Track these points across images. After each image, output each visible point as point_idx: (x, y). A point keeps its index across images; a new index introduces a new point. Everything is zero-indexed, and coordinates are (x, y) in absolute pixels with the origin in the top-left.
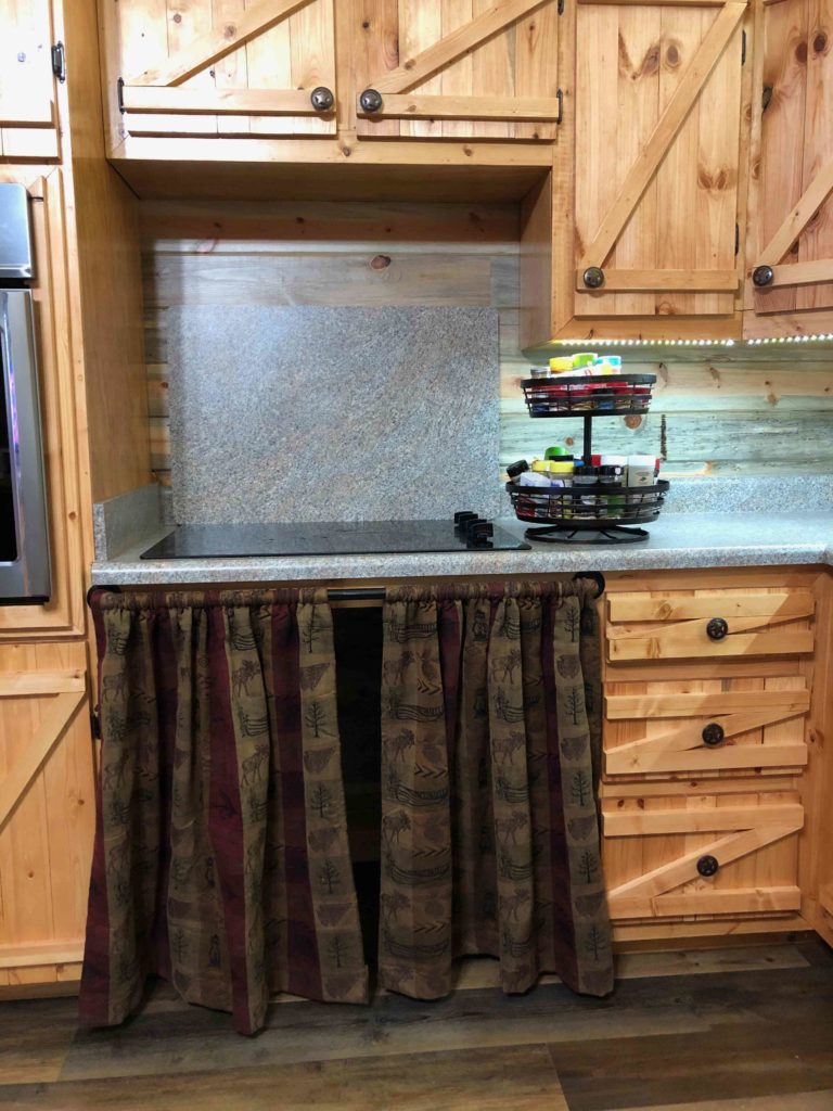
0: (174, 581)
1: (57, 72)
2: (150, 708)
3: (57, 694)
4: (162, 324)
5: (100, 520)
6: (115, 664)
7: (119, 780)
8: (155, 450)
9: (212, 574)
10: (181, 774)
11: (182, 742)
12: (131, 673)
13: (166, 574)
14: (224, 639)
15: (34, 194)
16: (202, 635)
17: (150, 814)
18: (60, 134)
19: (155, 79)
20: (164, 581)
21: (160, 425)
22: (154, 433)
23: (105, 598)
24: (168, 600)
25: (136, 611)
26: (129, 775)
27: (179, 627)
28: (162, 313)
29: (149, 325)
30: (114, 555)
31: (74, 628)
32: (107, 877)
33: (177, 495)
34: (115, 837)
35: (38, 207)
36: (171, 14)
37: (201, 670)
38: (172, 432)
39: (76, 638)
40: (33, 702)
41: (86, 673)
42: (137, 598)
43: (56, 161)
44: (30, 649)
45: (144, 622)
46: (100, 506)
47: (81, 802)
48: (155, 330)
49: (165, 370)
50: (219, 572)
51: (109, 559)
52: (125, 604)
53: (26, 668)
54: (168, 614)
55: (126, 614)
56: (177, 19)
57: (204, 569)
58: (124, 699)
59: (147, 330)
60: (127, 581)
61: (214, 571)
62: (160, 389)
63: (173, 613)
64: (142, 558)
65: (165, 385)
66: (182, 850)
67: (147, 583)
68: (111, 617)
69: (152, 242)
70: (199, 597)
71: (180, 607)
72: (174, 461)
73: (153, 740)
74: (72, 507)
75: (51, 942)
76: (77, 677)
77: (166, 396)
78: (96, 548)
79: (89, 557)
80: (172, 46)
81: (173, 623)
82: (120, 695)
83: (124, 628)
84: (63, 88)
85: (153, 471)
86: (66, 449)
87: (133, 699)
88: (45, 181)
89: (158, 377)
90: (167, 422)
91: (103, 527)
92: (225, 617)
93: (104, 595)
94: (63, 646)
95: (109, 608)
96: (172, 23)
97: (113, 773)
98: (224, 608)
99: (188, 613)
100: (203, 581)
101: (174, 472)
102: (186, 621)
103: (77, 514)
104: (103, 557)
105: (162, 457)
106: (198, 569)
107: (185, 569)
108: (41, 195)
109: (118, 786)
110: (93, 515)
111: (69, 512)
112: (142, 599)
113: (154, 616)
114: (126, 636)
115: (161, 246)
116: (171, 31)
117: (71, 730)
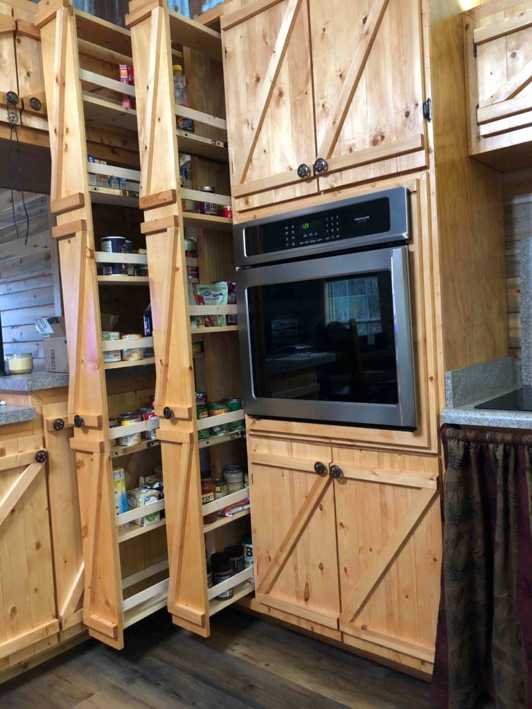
0: (491, 425)
1: (426, 116)
2: (477, 507)
3: (419, 489)
4: (517, 251)
5: (449, 382)
6: (451, 476)
7: (454, 551)
8: (512, 334)
9: (518, 422)
10: (498, 557)
11: (498, 537)
12: (464, 482)
13: (487, 420)
14: (525, 469)
15: (411, 191)
16: (512, 465)
18: (428, 151)
19: (498, 98)
20: (486, 424)
21: (515, 318)
22: (512, 323)
23: (449, 431)
24: (487, 437)
25: (467, 442)
26: (463, 549)
27: (495, 456)
28: (518, 244)
29: (508, 253)
30: (456, 406)
31: (432, 448)
32: (447, 613)
33: (525, 365)
34: (452, 588)
35: (414, 197)
36: (509, 54)
37: (511, 489)
38: (522, 322)
39: (434, 455)
40: (409, 490)
41: (438, 478)
42: (468, 434)
43: (426, 168)
44: (407, 457)
45: (472, 450)
46: (449, 374)
47: (435, 560)
48: (513, 256)
49: (519, 281)
50: (523, 421)
51: (454, 407)
52: (460, 437)
53: (405, 469)
54: (488, 446)
55: (461, 443)
56: (514, 55)
57: (513, 418)
58: (458, 499)
59: (507, 257)
60: (462, 422)
61: (520, 421)
62: (516, 294)
63: (491, 446)
64: (476, 407)
65: (519, 291)
66: (500, 612)
67: (475, 424)
68: (452, 444)
69: (511, 199)
70: (509, 437)
71: (497, 443)
72: (523, 342)
73: (479, 530)
74: (431, 373)
75: (417, 643)
76: (432, 479)
78: (446, 399)
79: (442, 405)
81: (491, 453)
82: (456, 496)
83: (461, 452)
84: (430, 125)
85: (511, 348)
86: (428, 339)
87: (467, 498)
88: (418, 181)
89: (514, 286)
90: (519, 316)
91: (451, 387)
92: (527, 453)
94: (426, 459)
95: (451, 438)
96: (510, 59)
97: (450, 546)
98: (526, 447)
99: (501, 447)
100: (512, 427)
101: (523, 349)
102: (500, 453)
103: (434, 378)
104: (451, 405)
105: (517, 339)
106: (509, 418)
107: (500, 418)
108: (415, 189)
109: (454, 555)
110: (445, 379)
111: (429, 376)
112: (471, 435)
113: (479, 447)
114: (461, 458)
115: (517, 201)
116: (510, 65)
117: (429, 513)
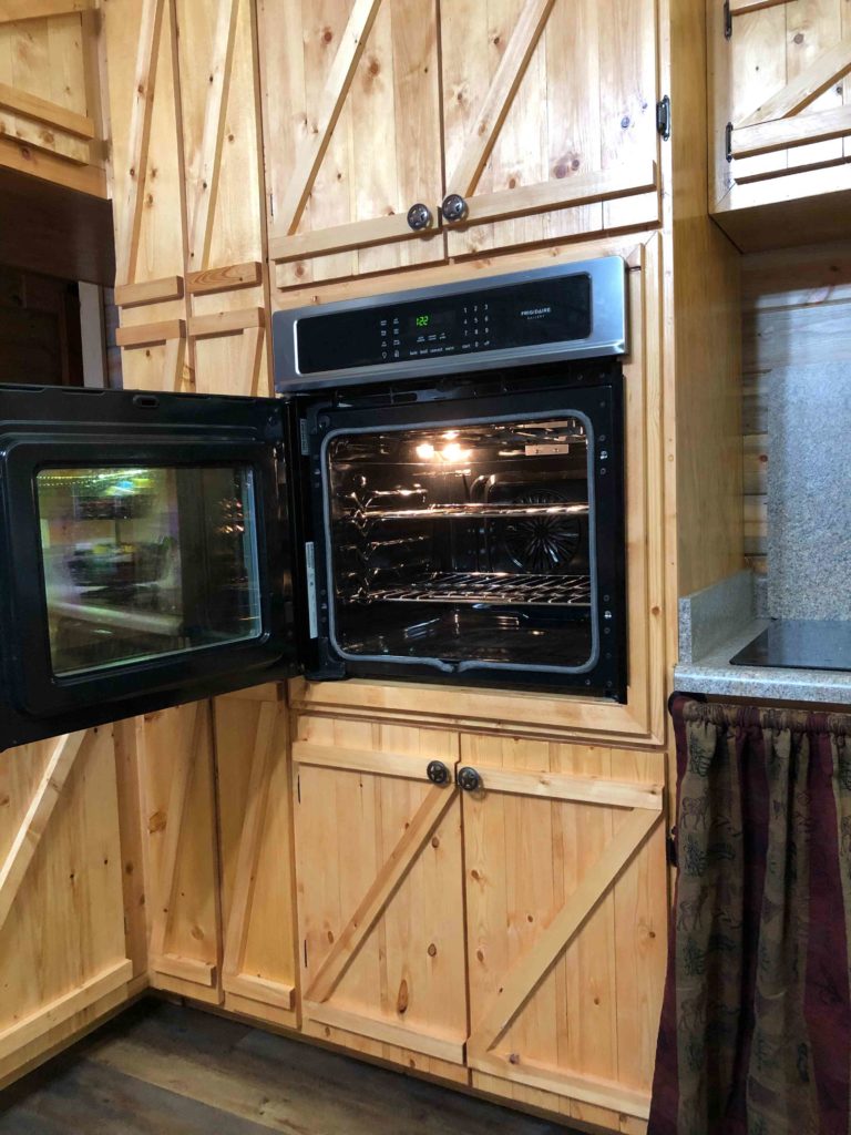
0: (769, 695)
1: (661, 130)
2: (735, 843)
3: (632, 809)
4: (763, 390)
5: (686, 616)
6: (697, 787)
7: (695, 922)
8: (749, 531)
9: (819, 691)
10: (770, 931)
11: (773, 891)
12: (715, 797)
13: (761, 686)
14: (830, 776)
15: (631, 265)
16: (803, 766)
17: (731, 969)
18: (661, 196)
19: (769, 113)
20: (758, 694)
21: (756, 504)
22: (748, 512)
23: (689, 707)
24: (762, 716)
25: (723, 727)
26: (707, 917)
27: (774, 752)
28: (763, 378)
29: (747, 392)
30: (699, 659)
31: (653, 736)
32: (678, 1032)
33: (773, 584)
34: (689, 989)
35: (635, 277)
36: (791, 36)
37: (800, 808)
38: (770, 511)
39: (654, 748)
40: (607, 811)
41: (663, 790)
42: (726, 712)
43: (656, 225)
44: (606, 753)
45: (732, 741)
46: (687, 601)
47: (652, 935)
48: (754, 397)
49: (764, 441)
50: (827, 689)
51: (693, 662)
52: (710, 717)
53: (600, 772)
54: (761, 736)
55: (711, 728)
56: (799, 39)
57: (809, 684)
58: (705, 828)
59: (744, 398)
60: (714, 690)
61: (822, 688)
62: (758, 461)
63: (767, 733)
64: (732, 662)
65: (764, 458)
66: (769, 1024)
67: (738, 694)
68: (694, 729)
69: (756, 298)
70: (801, 718)
71: (777, 728)
72: (770, 544)
73: (736, 880)
74: (656, 601)
75: (613, 1084)
76: (653, 793)
77: (764, 470)
78: (680, 648)
79: (672, 659)
80: (791, 70)
81: (767, 746)
82: (701, 822)
83: (709, 745)
84: (667, 145)
85: (746, 555)
86: (651, 537)
87: (716, 828)
88: (643, 248)
89: (755, 450)
90: (765, 499)
91: (689, 624)
92: (834, 748)
93: (687, 704)
94: (640, 755)
95: (693, 720)
96: (792, 46)
97: (689, 912)
98: (832, 736)
99: (785, 737)
100: (806, 700)
101: (770, 557)
102: (783, 744)
103: (661, 609)
104: (687, 660)
105: (756, 540)
106: (800, 683)
107: (784, 683)
108: (639, 263)
109: (694, 928)
110: (679, 611)
111: (652, 606)
112: (731, 713)
113: (744, 735)
114: (710, 754)
115: (765, 303)
116: (791, 56)
117: (644, 851)
